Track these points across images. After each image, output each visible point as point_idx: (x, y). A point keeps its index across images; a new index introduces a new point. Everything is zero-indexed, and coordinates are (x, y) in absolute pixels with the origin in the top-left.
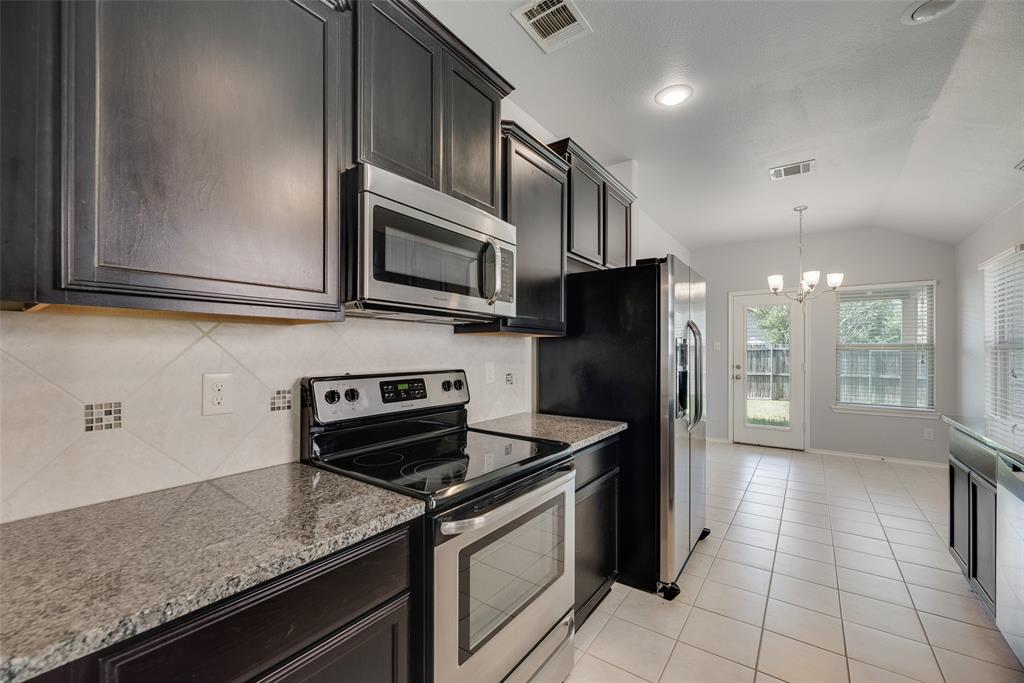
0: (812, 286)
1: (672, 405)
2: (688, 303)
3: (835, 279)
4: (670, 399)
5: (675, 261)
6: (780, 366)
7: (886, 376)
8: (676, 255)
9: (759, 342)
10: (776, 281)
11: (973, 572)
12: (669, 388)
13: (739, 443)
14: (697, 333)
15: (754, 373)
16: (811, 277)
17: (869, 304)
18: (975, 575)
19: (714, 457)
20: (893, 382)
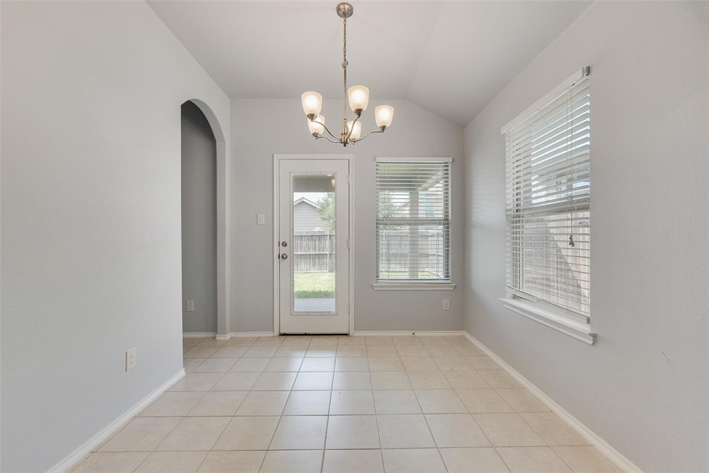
0: (359, 111)
9: (320, 229)
13: (285, 335)
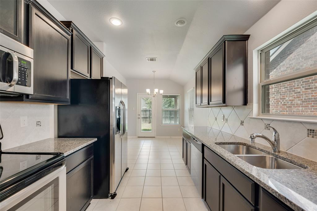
0: (156, 93)
1: (114, 128)
2: (121, 95)
3: (162, 92)
4: (113, 126)
5: (115, 79)
6: (150, 114)
7: (172, 116)
8: (116, 77)
9: (146, 108)
10: (148, 91)
11: (187, 164)
12: (113, 123)
13: (139, 137)
14: (124, 105)
15: (144, 116)
16: (156, 90)
17: (169, 99)
18: (187, 165)
19: (130, 143)
20: (173, 118)
